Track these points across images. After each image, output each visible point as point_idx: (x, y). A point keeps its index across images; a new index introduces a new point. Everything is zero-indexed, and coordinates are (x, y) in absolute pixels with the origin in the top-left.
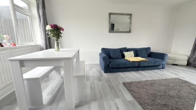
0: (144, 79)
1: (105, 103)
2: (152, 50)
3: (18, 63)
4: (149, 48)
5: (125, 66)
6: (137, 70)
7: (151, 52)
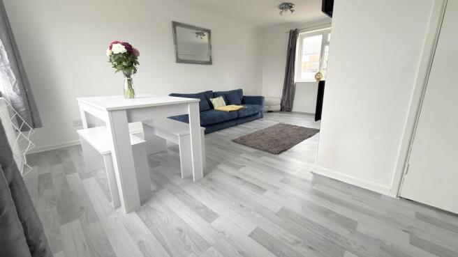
0: (250, 132)
1: (232, 162)
2: (245, 94)
3: (125, 113)
4: (240, 91)
5: (222, 120)
6: (236, 125)
7: (244, 97)
